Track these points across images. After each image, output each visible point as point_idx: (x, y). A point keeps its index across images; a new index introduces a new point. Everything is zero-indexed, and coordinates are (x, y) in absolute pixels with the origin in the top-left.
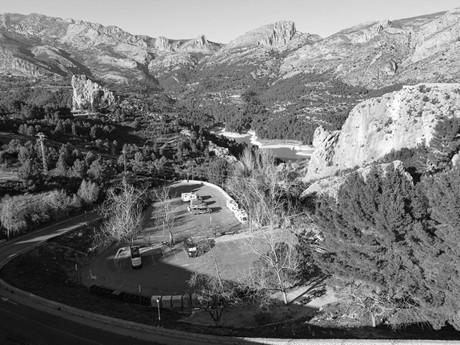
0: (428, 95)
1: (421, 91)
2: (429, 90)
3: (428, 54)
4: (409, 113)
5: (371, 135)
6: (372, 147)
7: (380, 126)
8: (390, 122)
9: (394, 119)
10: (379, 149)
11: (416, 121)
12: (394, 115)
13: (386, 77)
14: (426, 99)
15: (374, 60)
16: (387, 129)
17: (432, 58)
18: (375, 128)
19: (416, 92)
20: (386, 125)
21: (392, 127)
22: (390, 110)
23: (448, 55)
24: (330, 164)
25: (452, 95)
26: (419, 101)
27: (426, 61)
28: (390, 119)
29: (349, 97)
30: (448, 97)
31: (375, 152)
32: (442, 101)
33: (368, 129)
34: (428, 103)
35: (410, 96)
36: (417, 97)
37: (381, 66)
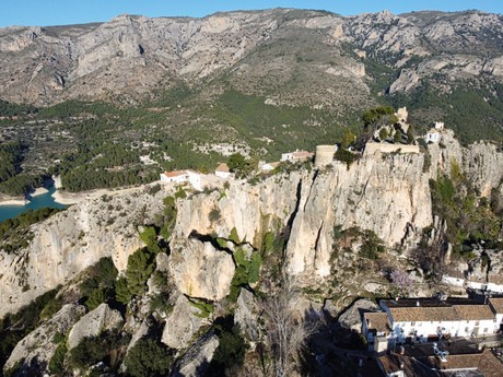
0: (112, 203)
1: (104, 200)
2: (111, 198)
3: (93, 68)
4: (99, 224)
5: (66, 251)
6: (70, 261)
7: (73, 240)
8: (82, 234)
9: (85, 231)
10: (77, 263)
11: (107, 230)
12: (85, 227)
13: (55, 93)
14: (111, 208)
15: (35, 73)
16: (81, 242)
17: (98, 72)
18: (69, 244)
19: (101, 202)
20: (80, 238)
21: (86, 239)
22: (79, 222)
23: (111, 70)
24: (26, 289)
25: (131, 198)
26: (105, 211)
27: (92, 76)
28: (82, 231)
29: (14, 118)
30: (129, 202)
31: (75, 267)
32: (125, 207)
33: (61, 245)
34: (113, 211)
35: (96, 208)
36: (102, 208)
37: (46, 79)
